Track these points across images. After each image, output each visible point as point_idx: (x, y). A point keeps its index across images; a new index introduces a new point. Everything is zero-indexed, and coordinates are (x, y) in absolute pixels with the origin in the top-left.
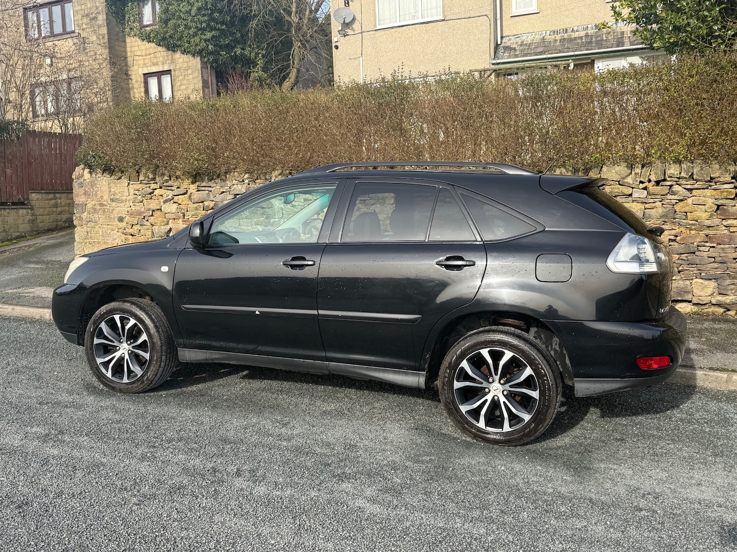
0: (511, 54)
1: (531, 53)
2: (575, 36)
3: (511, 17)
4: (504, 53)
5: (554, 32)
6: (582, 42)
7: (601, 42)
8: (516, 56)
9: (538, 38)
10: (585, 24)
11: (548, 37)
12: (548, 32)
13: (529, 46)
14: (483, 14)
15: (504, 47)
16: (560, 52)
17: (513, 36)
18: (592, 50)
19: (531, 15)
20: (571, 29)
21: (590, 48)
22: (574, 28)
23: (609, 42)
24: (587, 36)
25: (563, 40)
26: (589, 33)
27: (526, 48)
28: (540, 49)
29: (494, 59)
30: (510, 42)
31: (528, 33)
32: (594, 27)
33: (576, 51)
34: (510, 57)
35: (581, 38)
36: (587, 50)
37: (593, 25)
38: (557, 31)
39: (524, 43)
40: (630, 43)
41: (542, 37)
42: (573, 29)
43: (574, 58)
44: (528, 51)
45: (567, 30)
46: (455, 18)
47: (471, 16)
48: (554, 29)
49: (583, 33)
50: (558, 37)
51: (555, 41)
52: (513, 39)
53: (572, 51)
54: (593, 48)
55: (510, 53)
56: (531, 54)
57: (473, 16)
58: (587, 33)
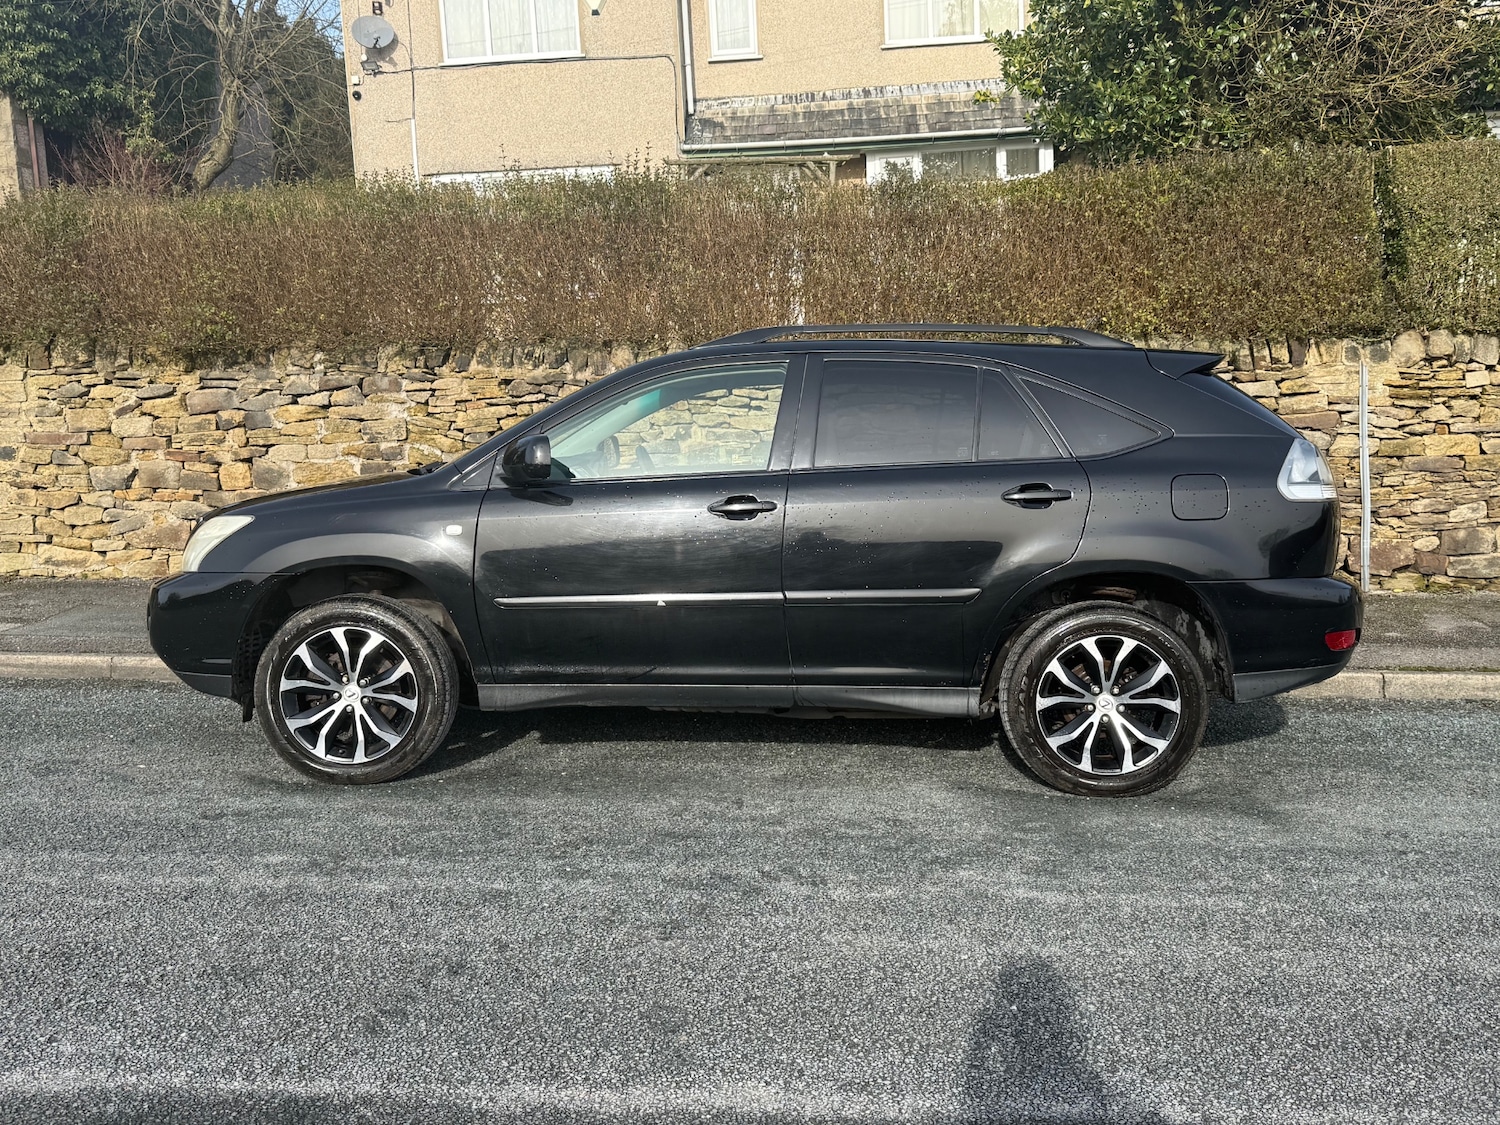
0: (717, 134)
1: (754, 136)
2: (831, 108)
3: (710, 63)
4: (702, 131)
5: (791, 97)
6: (844, 120)
7: (877, 122)
8: (727, 139)
9: (762, 107)
10: (845, 86)
11: (779, 107)
12: (780, 97)
13: (748, 121)
14: (660, 53)
15: (700, 120)
16: (807, 137)
17: (715, 99)
18: (863, 135)
19: (747, 63)
20: (821, 94)
21: (859, 131)
22: (827, 93)
23: (892, 122)
24: (851, 108)
25: (808, 114)
26: (855, 104)
27: (744, 125)
28: (768, 130)
29: (685, 143)
30: (712, 111)
31: (743, 97)
32: (861, 93)
33: (835, 136)
34: (714, 140)
35: (841, 112)
36: (855, 135)
37: (860, 90)
38: (796, 97)
39: (739, 115)
40: (929, 127)
41: (769, 106)
42: (824, 94)
43: (832, 149)
44: (747, 131)
45: (813, 95)
46: (607, 56)
47: (638, 55)
48: (789, 92)
49: (843, 104)
50: (800, 108)
51: (796, 115)
52: (715, 108)
53: (829, 137)
54: (865, 132)
55: (714, 133)
56: (753, 138)
57: (641, 55)
58: (851, 103)
